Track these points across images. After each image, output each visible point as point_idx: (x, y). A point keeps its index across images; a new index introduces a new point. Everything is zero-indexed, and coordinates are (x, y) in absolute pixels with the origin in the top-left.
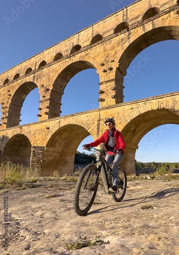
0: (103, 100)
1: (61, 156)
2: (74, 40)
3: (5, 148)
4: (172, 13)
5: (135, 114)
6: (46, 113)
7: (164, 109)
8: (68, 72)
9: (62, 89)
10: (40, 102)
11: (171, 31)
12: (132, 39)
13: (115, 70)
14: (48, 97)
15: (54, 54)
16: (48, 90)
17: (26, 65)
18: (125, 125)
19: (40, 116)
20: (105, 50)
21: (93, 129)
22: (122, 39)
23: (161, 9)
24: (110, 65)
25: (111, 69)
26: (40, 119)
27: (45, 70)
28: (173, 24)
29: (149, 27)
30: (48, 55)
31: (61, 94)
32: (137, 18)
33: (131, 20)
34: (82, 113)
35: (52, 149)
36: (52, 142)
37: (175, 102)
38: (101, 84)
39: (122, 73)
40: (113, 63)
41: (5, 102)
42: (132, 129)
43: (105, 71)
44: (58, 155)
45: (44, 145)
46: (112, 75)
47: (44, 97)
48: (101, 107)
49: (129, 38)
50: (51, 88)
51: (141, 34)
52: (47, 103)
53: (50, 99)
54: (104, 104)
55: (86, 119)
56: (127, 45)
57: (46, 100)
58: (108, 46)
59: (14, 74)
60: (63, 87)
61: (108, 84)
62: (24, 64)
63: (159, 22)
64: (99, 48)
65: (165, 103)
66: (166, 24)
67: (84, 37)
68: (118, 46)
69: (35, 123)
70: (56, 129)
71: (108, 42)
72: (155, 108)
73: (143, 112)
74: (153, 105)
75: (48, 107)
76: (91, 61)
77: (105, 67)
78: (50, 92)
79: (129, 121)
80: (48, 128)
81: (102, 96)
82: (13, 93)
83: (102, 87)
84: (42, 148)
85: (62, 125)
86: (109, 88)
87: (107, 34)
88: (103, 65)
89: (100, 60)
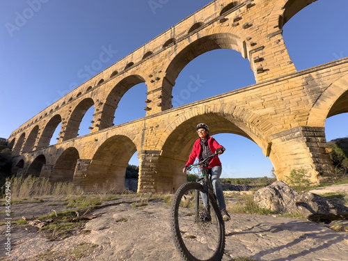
0: (149, 109)
1: (109, 170)
2: (128, 59)
3: (57, 162)
4: (215, 23)
5: (180, 121)
6: (97, 125)
7: (211, 113)
8: (122, 87)
9: (116, 103)
10: (94, 115)
11: (215, 39)
12: (179, 50)
13: (162, 79)
14: (101, 110)
15: (111, 72)
16: (102, 103)
17: (88, 84)
18: (170, 133)
19: (92, 128)
20: (154, 64)
21: (137, 139)
22: (169, 52)
23: (205, 22)
24: (158, 75)
25: (158, 79)
26: (91, 131)
27: (102, 86)
28: (217, 32)
29: (194, 38)
30: (106, 74)
31: (115, 107)
32: (183, 33)
33: (178, 36)
34: (128, 123)
35: (99, 162)
36: (100, 154)
37: (223, 104)
38: (149, 93)
39: (170, 83)
40: (161, 74)
41: (66, 118)
42: (180, 138)
43: (152, 81)
44: (106, 168)
45: (91, 158)
46: (159, 84)
47: (97, 110)
48: (147, 115)
49: (175, 50)
50: (104, 102)
51: (186, 45)
52: (99, 116)
53: (102, 112)
54: (150, 113)
55: (131, 129)
56: (174, 56)
57: (99, 113)
58: (156, 59)
59: (78, 93)
60: (117, 102)
61: (155, 93)
62: (87, 84)
63: (203, 33)
64: (149, 62)
65: (213, 106)
66: (210, 33)
67: (137, 55)
68: (166, 58)
69: (86, 136)
70: (104, 140)
71: (157, 56)
72: (202, 112)
73: (188, 117)
74: (199, 109)
75: (99, 120)
76: (141, 75)
77: (153, 78)
78: (103, 105)
79: (174, 128)
80: (97, 140)
81: (149, 105)
82: (73, 109)
83: (150, 97)
84: (87, 161)
85: (109, 136)
86: (155, 97)
87: (156, 51)
88: (151, 76)
89: (149, 72)
